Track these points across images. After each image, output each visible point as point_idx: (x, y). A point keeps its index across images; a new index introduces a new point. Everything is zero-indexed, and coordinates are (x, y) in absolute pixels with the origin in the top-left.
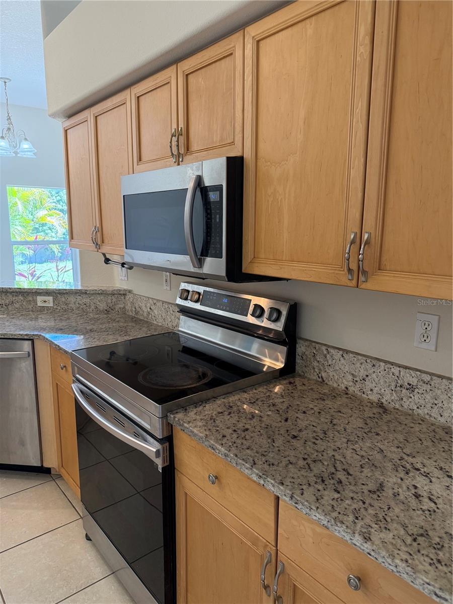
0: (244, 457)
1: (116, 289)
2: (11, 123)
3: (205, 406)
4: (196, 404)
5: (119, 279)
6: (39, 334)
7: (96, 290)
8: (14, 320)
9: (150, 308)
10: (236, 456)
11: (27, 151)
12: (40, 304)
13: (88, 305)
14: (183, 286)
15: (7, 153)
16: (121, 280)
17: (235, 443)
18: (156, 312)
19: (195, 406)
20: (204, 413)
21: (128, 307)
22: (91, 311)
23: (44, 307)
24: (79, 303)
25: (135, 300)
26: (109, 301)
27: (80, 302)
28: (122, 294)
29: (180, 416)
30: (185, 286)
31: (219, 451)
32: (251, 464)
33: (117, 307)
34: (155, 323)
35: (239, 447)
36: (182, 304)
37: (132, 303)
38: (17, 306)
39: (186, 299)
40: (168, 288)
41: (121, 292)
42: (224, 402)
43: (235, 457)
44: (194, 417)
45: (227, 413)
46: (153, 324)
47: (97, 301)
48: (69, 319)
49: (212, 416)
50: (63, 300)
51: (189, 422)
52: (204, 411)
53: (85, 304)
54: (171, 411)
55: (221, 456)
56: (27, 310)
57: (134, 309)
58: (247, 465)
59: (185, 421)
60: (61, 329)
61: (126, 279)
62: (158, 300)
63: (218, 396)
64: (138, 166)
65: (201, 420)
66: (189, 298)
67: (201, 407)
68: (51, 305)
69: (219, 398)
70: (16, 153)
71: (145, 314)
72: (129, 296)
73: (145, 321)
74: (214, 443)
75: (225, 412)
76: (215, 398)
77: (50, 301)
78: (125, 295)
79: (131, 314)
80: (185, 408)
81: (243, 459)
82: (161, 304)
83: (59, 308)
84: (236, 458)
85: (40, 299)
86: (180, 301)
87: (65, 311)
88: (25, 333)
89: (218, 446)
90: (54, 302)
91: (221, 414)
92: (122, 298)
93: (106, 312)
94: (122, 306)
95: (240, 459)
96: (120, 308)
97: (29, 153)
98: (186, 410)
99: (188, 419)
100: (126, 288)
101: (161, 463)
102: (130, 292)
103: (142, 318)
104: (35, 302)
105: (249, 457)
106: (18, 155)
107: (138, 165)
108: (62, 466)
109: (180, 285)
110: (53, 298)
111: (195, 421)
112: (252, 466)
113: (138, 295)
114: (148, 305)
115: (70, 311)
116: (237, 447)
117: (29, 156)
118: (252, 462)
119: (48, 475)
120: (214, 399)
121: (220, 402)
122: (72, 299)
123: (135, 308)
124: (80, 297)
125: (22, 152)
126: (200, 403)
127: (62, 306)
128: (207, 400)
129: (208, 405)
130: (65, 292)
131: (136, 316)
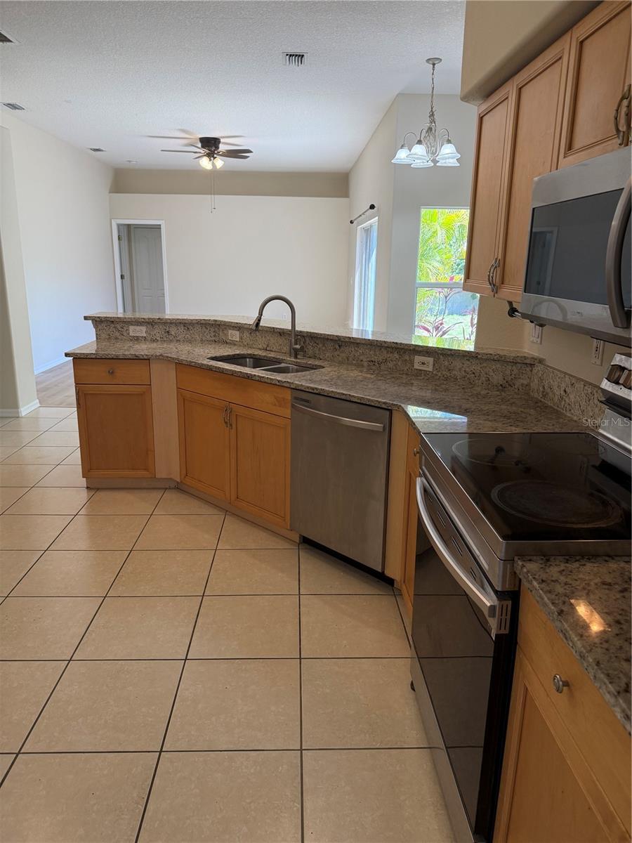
0: (610, 672)
1: (522, 355)
2: (433, 121)
3: (585, 565)
4: (569, 556)
5: (529, 341)
6: (399, 404)
7: (491, 354)
8: (380, 383)
9: (565, 391)
10: (598, 664)
11: (449, 158)
12: (417, 366)
13: (477, 374)
14: (618, 359)
15: (423, 162)
16: (533, 342)
17: (607, 642)
18: (572, 396)
19: (567, 560)
20: (577, 575)
21: (534, 385)
22: (480, 384)
23: (420, 370)
24: (465, 371)
25: (545, 375)
26: (508, 372)
27: (467, 369)
28: (529, 364)
29: (533, 566)
30: (621, 360)
31: (573, 644)
32: (618, 689)
33: (518, 383)
34: (568, 415)
35: (611, 651)
36: (610, 390)
37: (541, 380)
38: (391, 365)
39: (617, 383)
40: (599, 362)
41: (528, 361)
42: (623, 568)
43: (594, 664)
44: (556, 576)
45: (619, 588)
46: (566, 416)
47: (491, 370)
48: (446, 390)
49: (589, 585)
50: (446, 363)
51: (543, 581)
52: (579, 572)
53: (474, 373)
54: (522, 556)
55: (574, 652)
56: (401, 372)
57: (541, 389)
58: (610, 686)
59: (536, 577)
60: (429, 403)
61: (539, 342)
62: (579, 380)
63: (617, 556)
64: (566, 159)
65: (566, 584)
66: (621, 382)
67: (577, 564)
68: (430, 369)
69: (616, 558)
70: (435, 161)
71: (556, 399)
72: (539, 368)
73: (554, 409)
74: (568, 629)
75: (617, 587)
76: (609, 556)
77: (429, 364)
78: (532, 365)
79: (536, 395)
80: (547, 558)
81: (608, 675)
82: (582, 386)
83: (439, 374)
84: (596, 667)
85: (418, 359)
86: (606, 385)
87: (446, 379)
88: (384, 401)
89: (573, 636)
90: (434, 365)
91: (606, 587)
92: (528, 369)
93: (500, 388)
94: (525, 382)
95: (603, 673)
96: (522, 385)
97: (451, 161)
98: (548, 560)
99: (544, 576)
100: (536, 354)
101: (495, 626)
102: (541, 361)
103: (550, 404)
104: (412, 363)
105: (621, 675)
106: (437, 164)
107: (565, 157)
108: (404, 582)
109: (612, 358)
110: (434, 360)
111: (553, 583)
112: (619, 693)
113: (551, 368)
114: (563, 385)
115: (452, 379)
116: (607, 650)
117: (450, 165)
118: (623, 685)
119: (390, 587)
120: (607, 558)
121: (616, 566)
122: (457, 364)
123: (544, 388)
124: (468, 363)
125: (443, 159)
126: (578, 558)
127: (444, 373)
128: (591, 556)
129: (591, 564)
130: (449, 353)
131: (543, 400)
